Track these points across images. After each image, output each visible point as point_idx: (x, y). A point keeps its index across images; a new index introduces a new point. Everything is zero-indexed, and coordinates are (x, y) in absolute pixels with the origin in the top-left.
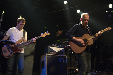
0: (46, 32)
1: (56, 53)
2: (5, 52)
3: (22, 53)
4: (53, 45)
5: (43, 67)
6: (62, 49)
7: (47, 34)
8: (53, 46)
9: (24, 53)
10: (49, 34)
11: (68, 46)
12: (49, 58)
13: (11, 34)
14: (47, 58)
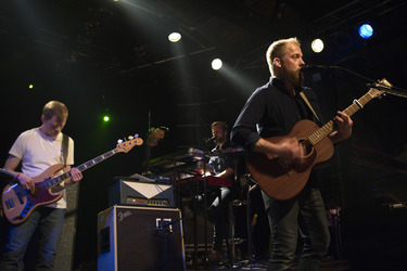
0: (131, 137)
1: (145, 202)
2: (10, 204)
3: (58, 207)
4: (137, 175)
5: (107, 248)
6: (165, 188)
7: (133, 144)
8: (137, 180)
9: (64, 207)
10: (140, 142)
11: (184, 177)
12: (125, 219)
13: (26, 152)
14: (118, 218)
